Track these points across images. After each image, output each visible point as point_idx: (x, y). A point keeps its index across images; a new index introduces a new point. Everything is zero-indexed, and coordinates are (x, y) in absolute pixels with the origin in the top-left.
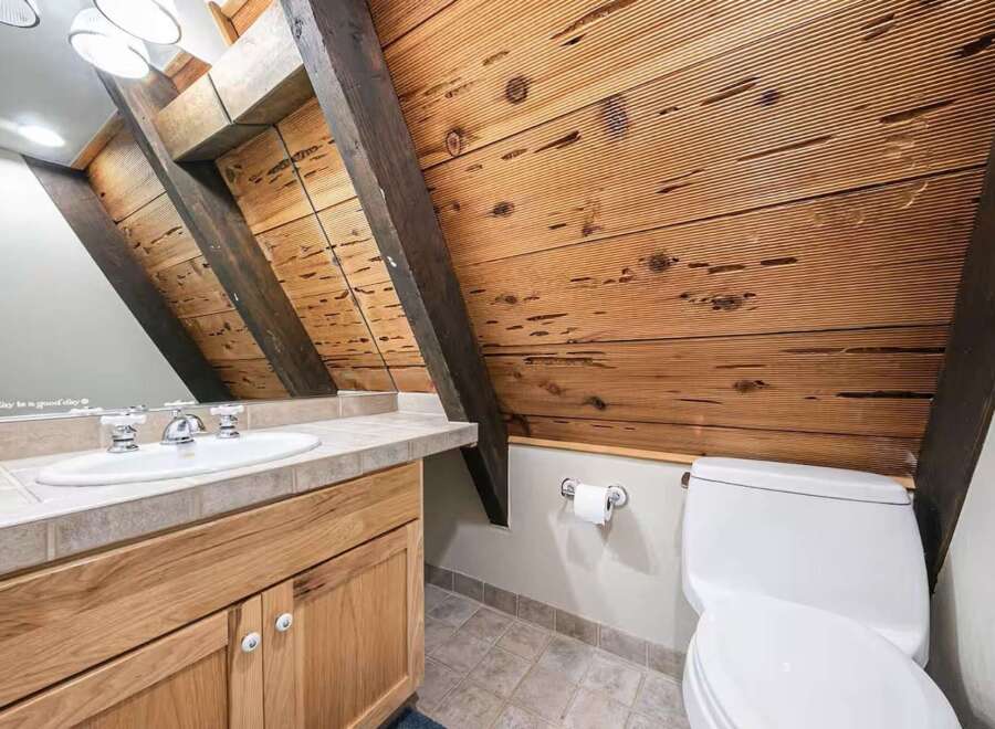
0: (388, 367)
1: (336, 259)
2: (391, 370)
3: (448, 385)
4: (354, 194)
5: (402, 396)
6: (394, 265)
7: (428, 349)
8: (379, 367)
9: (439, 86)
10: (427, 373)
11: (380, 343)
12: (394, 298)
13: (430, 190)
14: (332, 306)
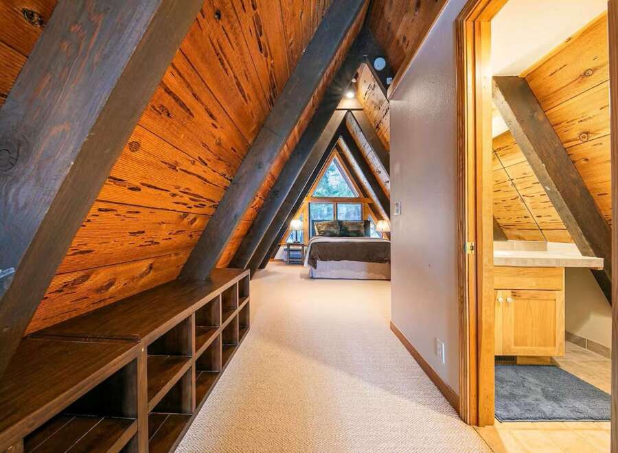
0: (541, 230)
1: (513, 184)
2: (543, 231)
3: (581, 239)
4: (526, 159)
5: (549, 244)
6: (549, 189)
7: (568, 222)
8: (535, 229)
9: (576, 119)
10: (568, 233)
11: (537, 219)
12: (546, 198)
13: (569, 155)
14: (509, 202)
